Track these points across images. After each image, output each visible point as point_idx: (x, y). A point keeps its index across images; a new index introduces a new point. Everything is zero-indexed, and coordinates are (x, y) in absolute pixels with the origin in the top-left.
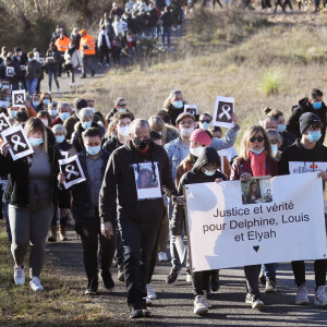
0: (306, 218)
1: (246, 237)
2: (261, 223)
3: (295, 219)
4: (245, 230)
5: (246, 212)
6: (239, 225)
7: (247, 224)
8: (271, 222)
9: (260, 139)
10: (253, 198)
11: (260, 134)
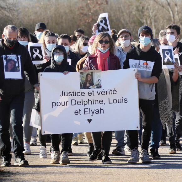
0: (126, 101)
1: (82, 112)
2: (94, 102)
3: (117, 101)
4: (82, 107)
5: (82, 94)
6: (78, 103)
7: (83, 103)
8: (101, 102)
9: (106, 42)
10: (88, 85)
11: (107, 38)
